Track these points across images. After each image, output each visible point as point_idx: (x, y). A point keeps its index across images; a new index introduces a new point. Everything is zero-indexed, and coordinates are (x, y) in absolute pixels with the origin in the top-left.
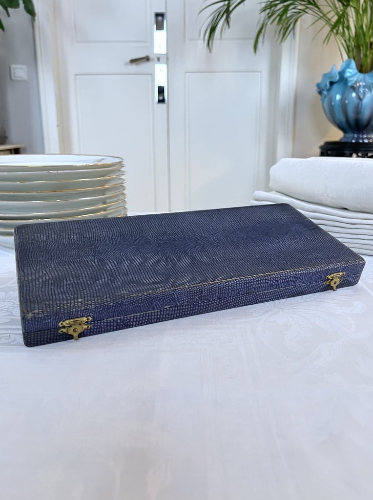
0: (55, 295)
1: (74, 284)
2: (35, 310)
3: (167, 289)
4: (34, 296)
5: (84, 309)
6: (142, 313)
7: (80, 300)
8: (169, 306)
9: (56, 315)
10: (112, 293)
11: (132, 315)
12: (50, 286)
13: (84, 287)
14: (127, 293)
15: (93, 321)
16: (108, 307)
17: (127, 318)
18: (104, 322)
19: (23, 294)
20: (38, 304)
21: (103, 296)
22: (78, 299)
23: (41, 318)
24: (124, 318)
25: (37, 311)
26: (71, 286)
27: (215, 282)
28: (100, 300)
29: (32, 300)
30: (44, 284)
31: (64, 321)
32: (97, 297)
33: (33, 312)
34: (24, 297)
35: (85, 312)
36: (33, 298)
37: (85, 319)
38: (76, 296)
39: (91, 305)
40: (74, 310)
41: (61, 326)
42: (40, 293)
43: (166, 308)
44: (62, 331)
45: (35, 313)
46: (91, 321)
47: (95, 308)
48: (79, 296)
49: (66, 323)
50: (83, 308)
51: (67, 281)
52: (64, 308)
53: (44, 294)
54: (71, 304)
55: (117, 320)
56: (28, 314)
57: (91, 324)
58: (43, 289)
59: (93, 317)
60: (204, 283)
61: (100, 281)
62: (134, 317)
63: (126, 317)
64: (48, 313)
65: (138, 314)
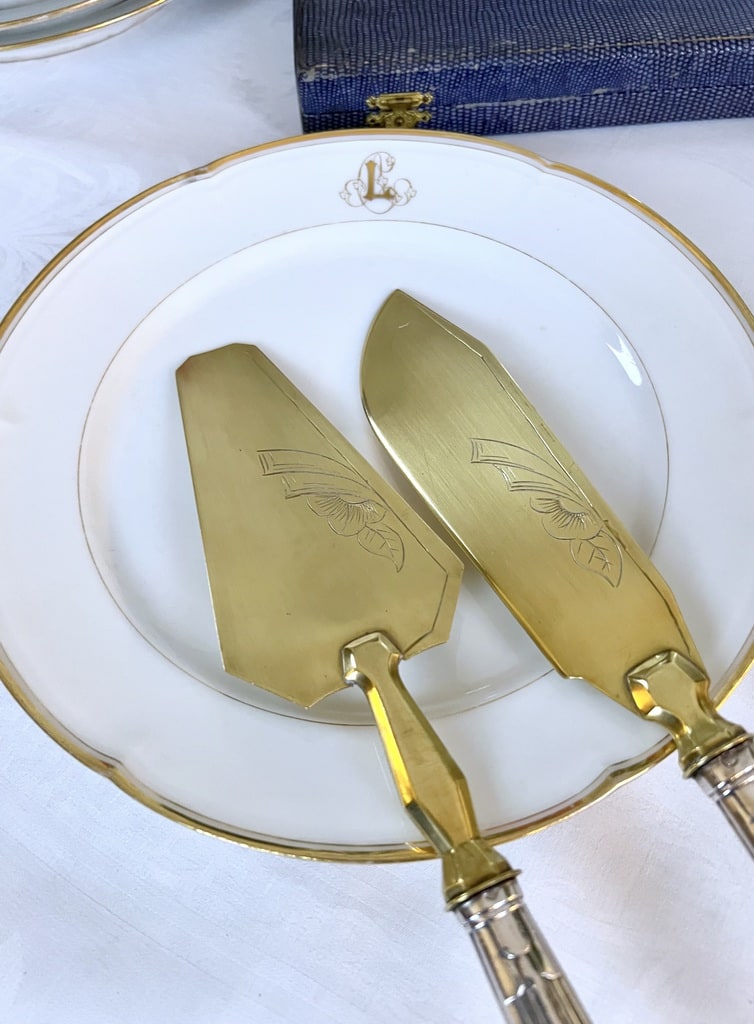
0: (364, 35)
1: (403, 16)
2: (321, 63)
3: (607, 45)
4: (322, 35)
5: (418, 73)
6: (540, 101)
7: (411, 50)
8: (605, 90)
9: (362, 81)
10: (481, 42)
11: (518, 103)
12: (355, 15)
13: (423, 24)
14: (513, 45)
15: (436, 103)
16: (468, 74)
17: (507, 107)
18: (457, 112)
19: (301, 29)
20: (328, 53)
21: (462, 47)
22: (407, 48)
23: (333, 81)
24: (500, 107)
25: (324, 65)
26: (397, 19)
27: (731, 37)
28: (452, 56)
29: (317, 42)
30: (343, 9)
31: (376, 96)
32: (448, 46)
33: (318, 66)
34: (304, 34)
35: (421, 80)
36: (320, 37)
37: (418, 97)
38: (404, 41)
39: (433, 64)
40: (398, 71)
41: (371, 106)
42: (334, 29)
43: (597, 95)
44: (373, 121)
45: (320, 70)
46: (432, 105)
47: (441, 72)
48: (411, 41)
49: (381, 100)
50: (416, 69)
51: (391, 7)
52: (378, 64)
53: (341, 31)
54: (392, 57)
55: (485, 110)
56: (308, 69)
57: (430, 111)
58: (341, 21)
59: (436, 95)
60: (703, 37)
61: (461, 12)
62: (521, 107)
63: (504, 104)
64: (345, 72)
65: (532, 102)
